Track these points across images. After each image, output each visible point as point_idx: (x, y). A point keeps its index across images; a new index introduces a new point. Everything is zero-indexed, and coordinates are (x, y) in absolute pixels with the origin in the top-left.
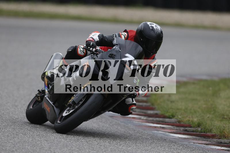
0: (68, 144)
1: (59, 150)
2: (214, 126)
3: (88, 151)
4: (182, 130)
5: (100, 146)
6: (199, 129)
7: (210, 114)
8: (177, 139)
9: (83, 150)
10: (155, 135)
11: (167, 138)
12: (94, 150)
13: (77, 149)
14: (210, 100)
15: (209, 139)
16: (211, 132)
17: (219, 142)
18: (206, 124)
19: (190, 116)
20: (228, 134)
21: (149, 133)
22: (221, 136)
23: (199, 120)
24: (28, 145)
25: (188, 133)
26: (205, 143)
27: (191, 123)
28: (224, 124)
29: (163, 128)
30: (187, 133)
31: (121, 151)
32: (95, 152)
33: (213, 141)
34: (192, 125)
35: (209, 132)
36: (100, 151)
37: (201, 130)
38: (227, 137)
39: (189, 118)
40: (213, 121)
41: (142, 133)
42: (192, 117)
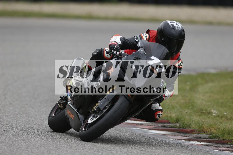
0: (45, 143)
1: (36, 149)
2: (193, 121)
3: (65, 150)
4: (160, 126)
5: (78, 144)
6: (178, 125)
7: (188, 109)
8: (155, 135)
9: (60, 149)
10: (133, 132)
11: (145, 135)
12: (72, 148)
13: (55, 149)
14: (188, 95)
15: (188, 135)
16: (189, 127)
17: (199, 137)
18: (184, 120)
19: (169, 112)
20: (207, 129)
21: (127, 130)
22: (200, 131)
23: (178, 115)
24: (4, 146)
25: (167, 129)
26: (183, 139)
27: (170, 119)
28: (203, 119)
29: (141, 124)
30: (165, 129)
31: (99, 149)
32: (73, 150)
33: (192, 136)
34: (170, 121)
35: (187, 127)
36: (77, 149)
37: (180, 125)
38: (206, 132)
39: (167, 113)
40: (191, 116)
41: (120, 130)
42: (170, 113)
